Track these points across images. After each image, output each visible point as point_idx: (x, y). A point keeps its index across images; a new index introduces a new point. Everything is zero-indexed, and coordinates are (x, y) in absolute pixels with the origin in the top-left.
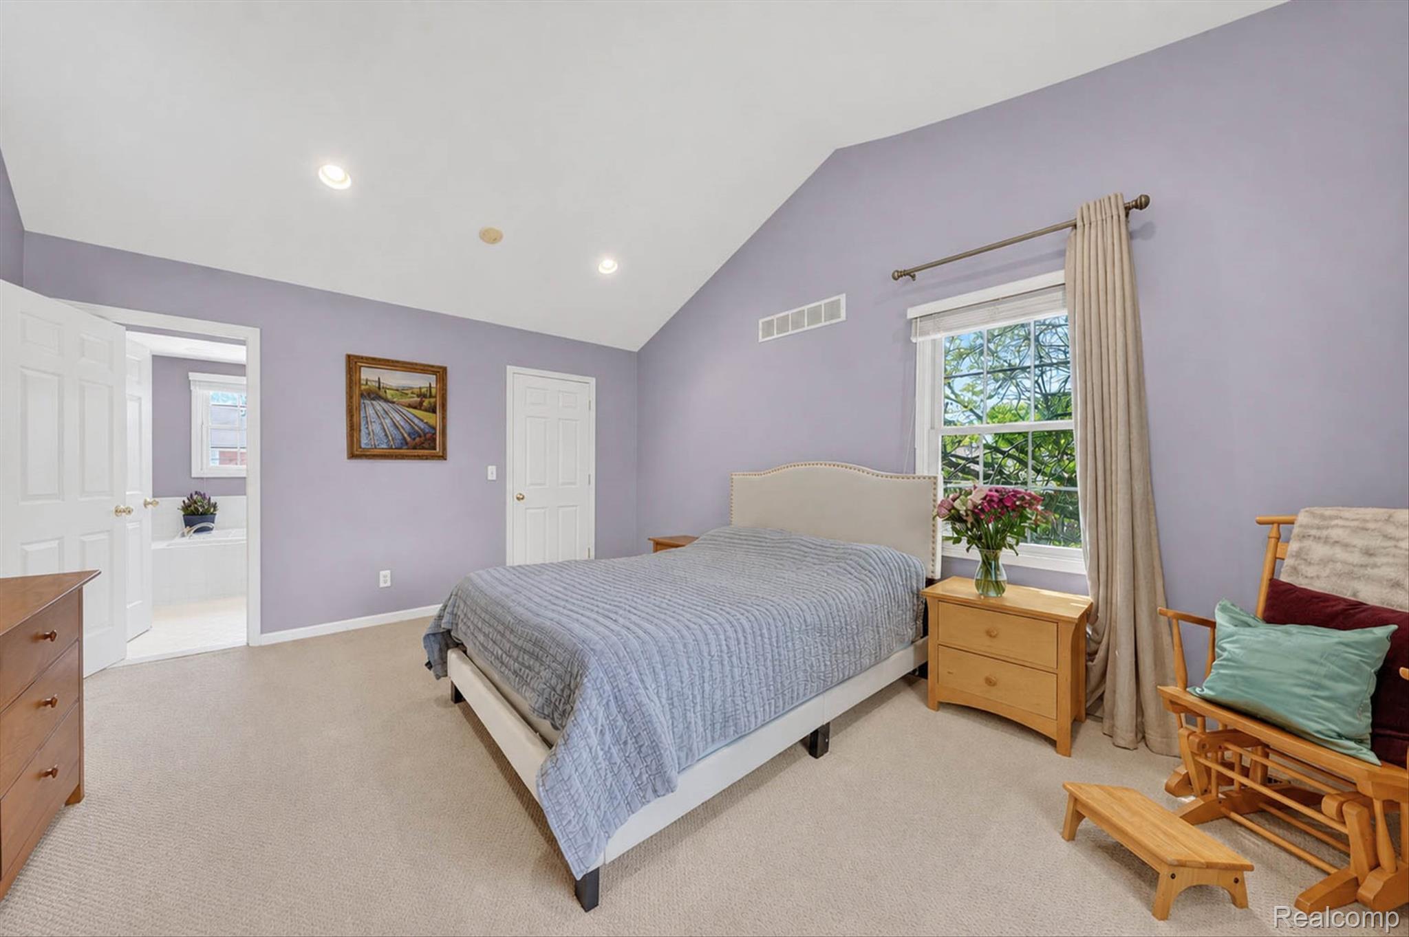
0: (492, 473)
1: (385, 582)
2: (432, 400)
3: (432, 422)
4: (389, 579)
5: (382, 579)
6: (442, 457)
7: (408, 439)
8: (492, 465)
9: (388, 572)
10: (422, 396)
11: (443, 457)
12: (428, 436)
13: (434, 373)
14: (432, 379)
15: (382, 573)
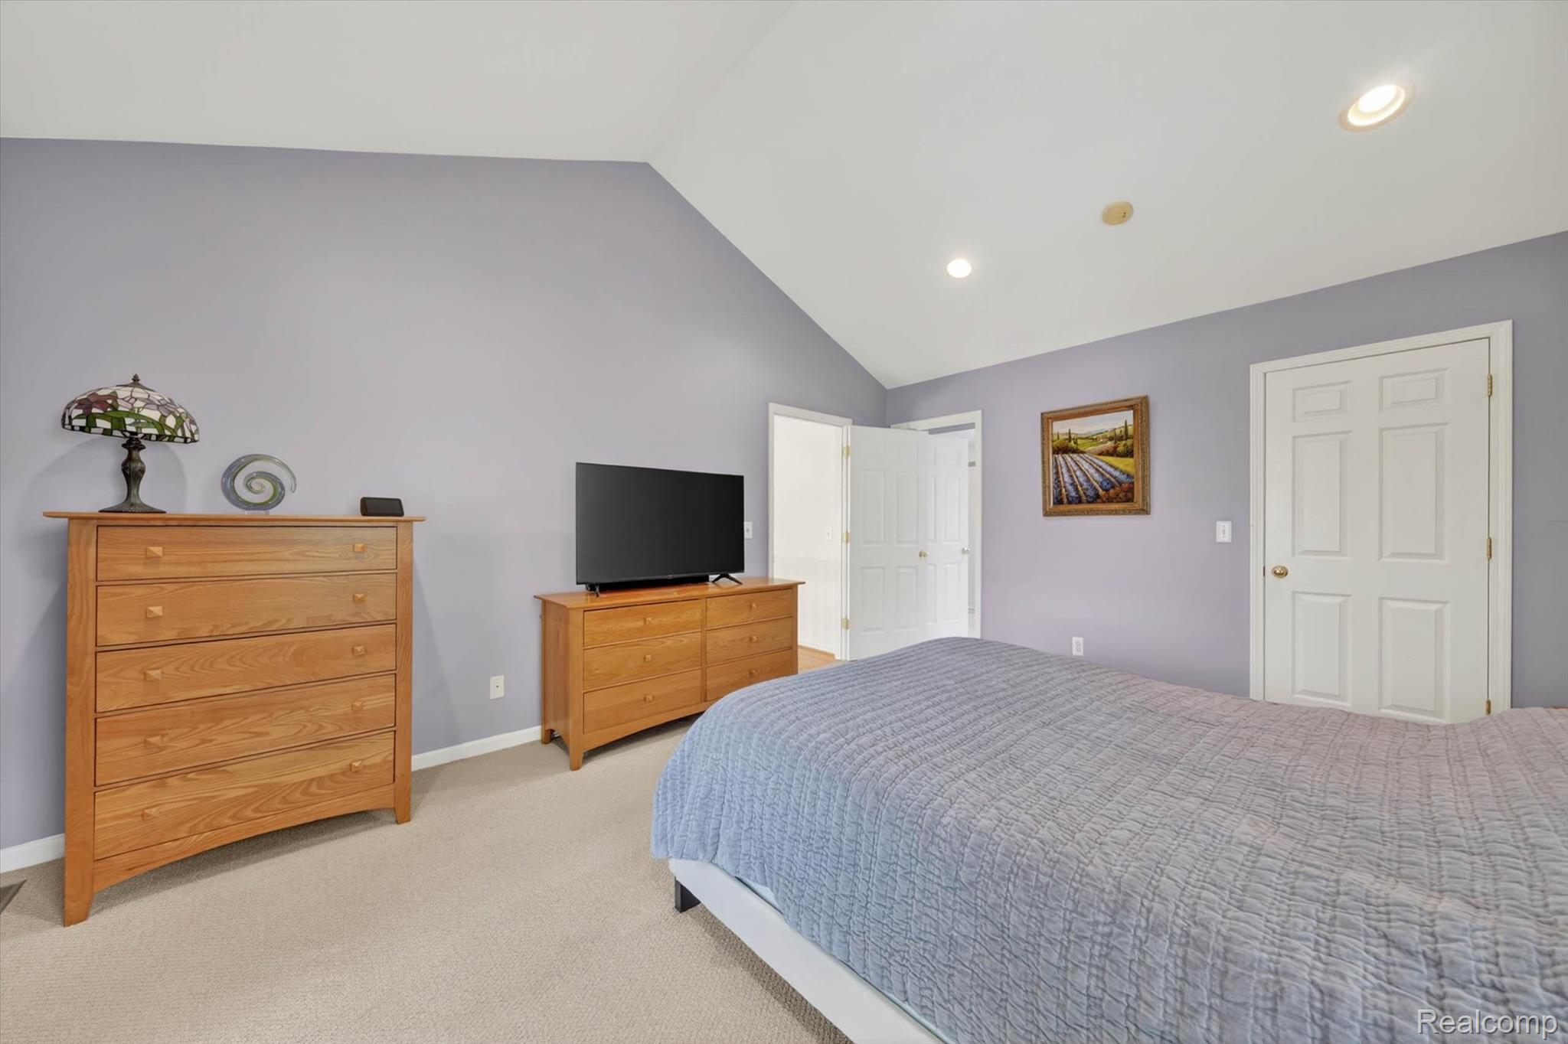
0: (1224, 532)
1: (1078, 650)
2: (1129, 442)
3: (1130, 470)
4: (1082, 647)
5: (1074, 646)
6: (1143, 510)
7: (1101, 491)
8: (1225, 519)
9: (1081, 640)
10: (1116, 438)
11: (1145, 510)
12: (1125, 486)
13: (1130, 407)
14: (1128, 416)
15: (1075, 639)
